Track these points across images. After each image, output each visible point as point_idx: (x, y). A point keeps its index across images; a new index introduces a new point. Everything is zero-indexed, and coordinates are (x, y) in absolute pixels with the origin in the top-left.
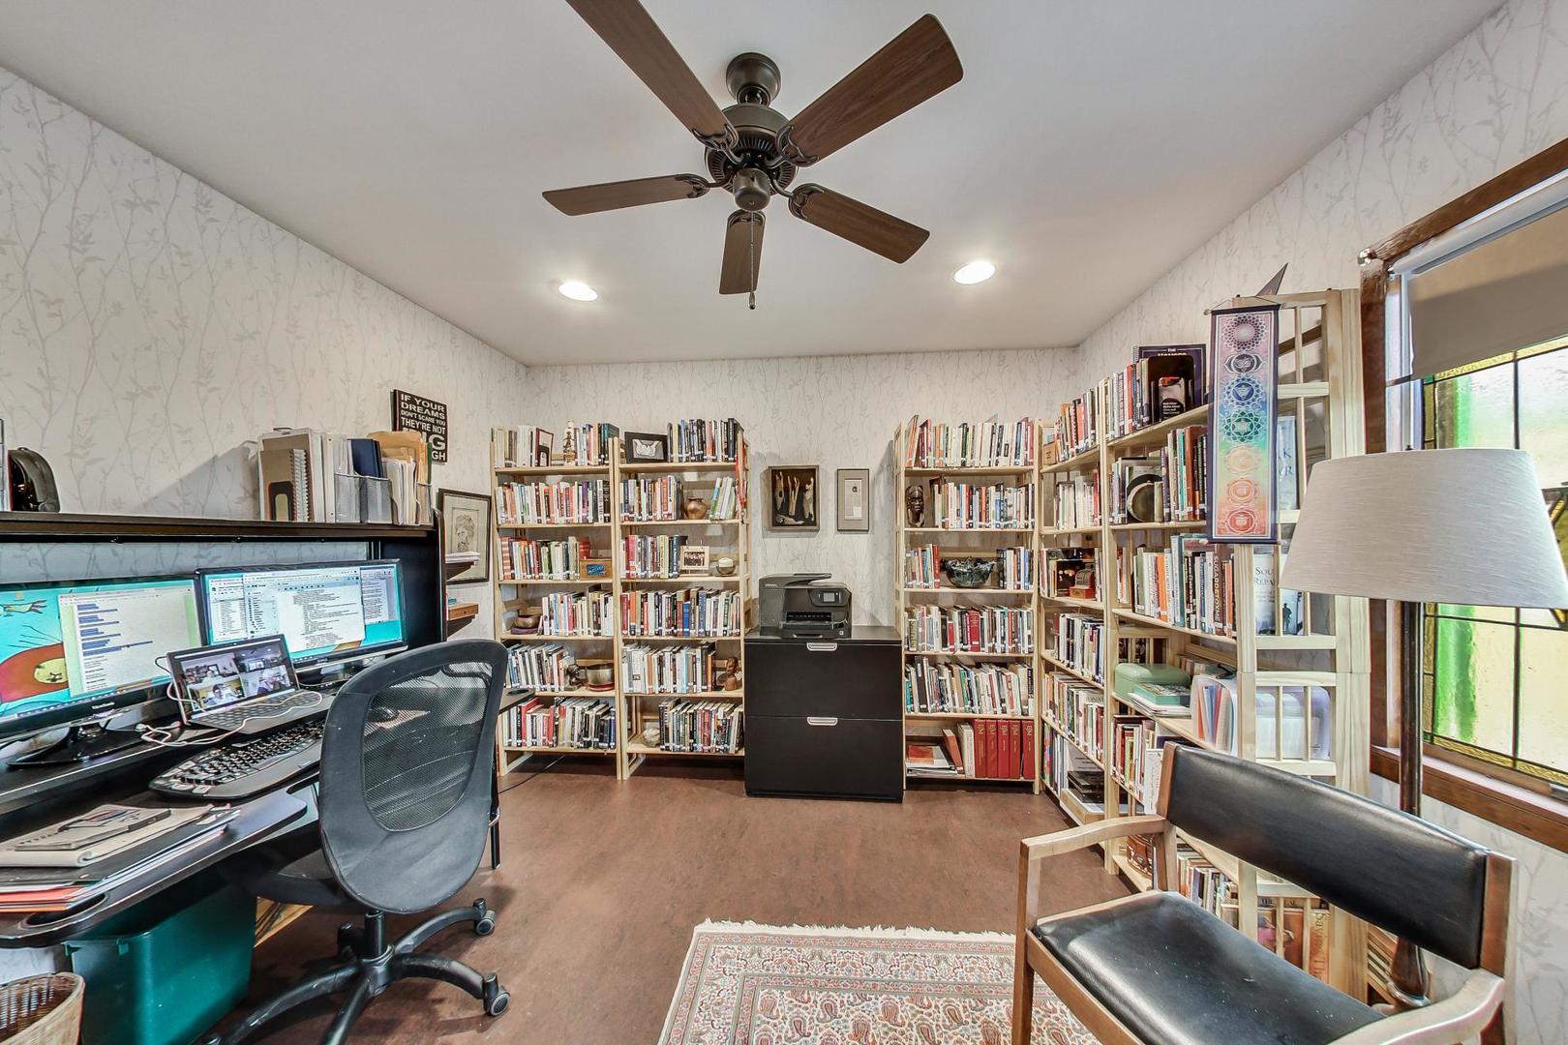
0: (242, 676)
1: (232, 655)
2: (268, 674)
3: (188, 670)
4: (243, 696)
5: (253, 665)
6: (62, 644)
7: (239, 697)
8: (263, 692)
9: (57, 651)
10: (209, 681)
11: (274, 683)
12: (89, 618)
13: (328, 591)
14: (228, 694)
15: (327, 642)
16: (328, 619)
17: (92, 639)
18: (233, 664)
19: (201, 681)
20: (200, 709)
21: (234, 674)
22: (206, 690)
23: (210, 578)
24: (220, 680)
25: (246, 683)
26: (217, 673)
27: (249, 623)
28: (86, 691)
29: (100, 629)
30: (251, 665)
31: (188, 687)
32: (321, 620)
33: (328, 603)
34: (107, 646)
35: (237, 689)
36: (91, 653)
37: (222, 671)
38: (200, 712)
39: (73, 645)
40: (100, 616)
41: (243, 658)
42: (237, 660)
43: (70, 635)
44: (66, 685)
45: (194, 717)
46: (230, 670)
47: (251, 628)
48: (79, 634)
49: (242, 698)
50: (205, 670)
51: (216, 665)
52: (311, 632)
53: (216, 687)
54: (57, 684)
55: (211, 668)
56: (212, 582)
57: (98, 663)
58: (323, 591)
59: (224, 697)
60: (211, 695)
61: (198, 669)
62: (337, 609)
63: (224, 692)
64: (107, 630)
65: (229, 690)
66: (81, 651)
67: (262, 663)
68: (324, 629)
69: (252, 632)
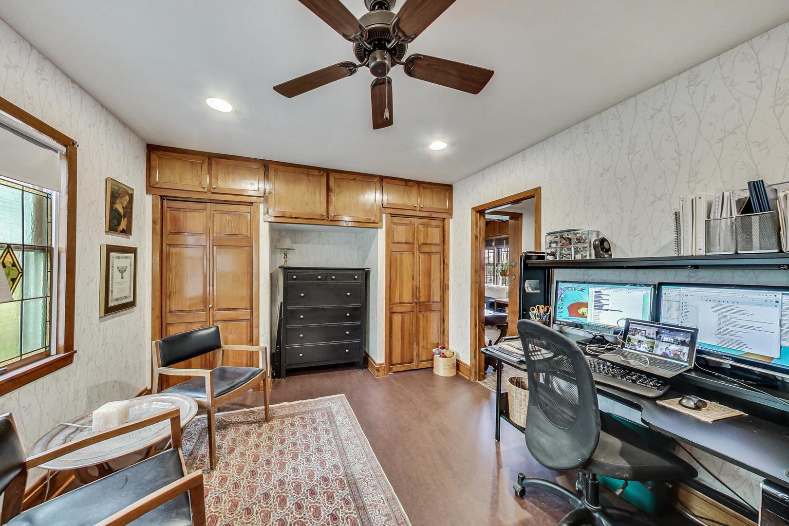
0: (656, 342)
1: (657, 329)
2: (673, 347)
3: (631, 328)
4: (652, 351)
5: (666, 339)
6: (588, 303)
7: (649, 351)
8: (665, 355)
9: (585, 305)
10: (638, 337)
11: (675, 354)
12: (598, 296)
13: (741, 307)
14: (644, 347)
15: (735, 347)
16: (739, 329)
17: (597, 304)
18: (655, 334)
19: (634, 335)
20: (628, 347)
21: (652, 339)
22: (635, 340)
23: (664, 288)
24: (644, 339)
25: (657, 346)
26: (644, 335)
27: (681, 317)
28: (592, 321)
29: (601, 301)
30: (665, 338)
31: (628, 335)
32: (731, 328)
33: (740, 317)
34: (603, 308)
35: (650, 347)
36: (596, 309)
37: (647, 335)
38: (627, 348)
39: (591, 304)
40: (602, 296)
41: (662, 333)
42: (657, 333)
43: (591, 300)
44: (586, 317)
45: (624, 349)
46: (651, 336)
47: (681, 320)
48: (593, 301)
49: (651, 352)
50: (639, 331)
51: (645, 331)
52: (722, 334)
53: (639, 341)
54: (583, 316)
55: (642, 331)
56: (665, 290)
57: (598, 313)
58: (737, 307)
59: (642, 348)
60: (636, 343)
61: (636, 329)
62: (749, 324)
63: (642, 346)
64: (604, 302)
65: (646, 345)
66: (593, 307)
67: (673, 340)
68: (735, 335)
69: (682, 322)
